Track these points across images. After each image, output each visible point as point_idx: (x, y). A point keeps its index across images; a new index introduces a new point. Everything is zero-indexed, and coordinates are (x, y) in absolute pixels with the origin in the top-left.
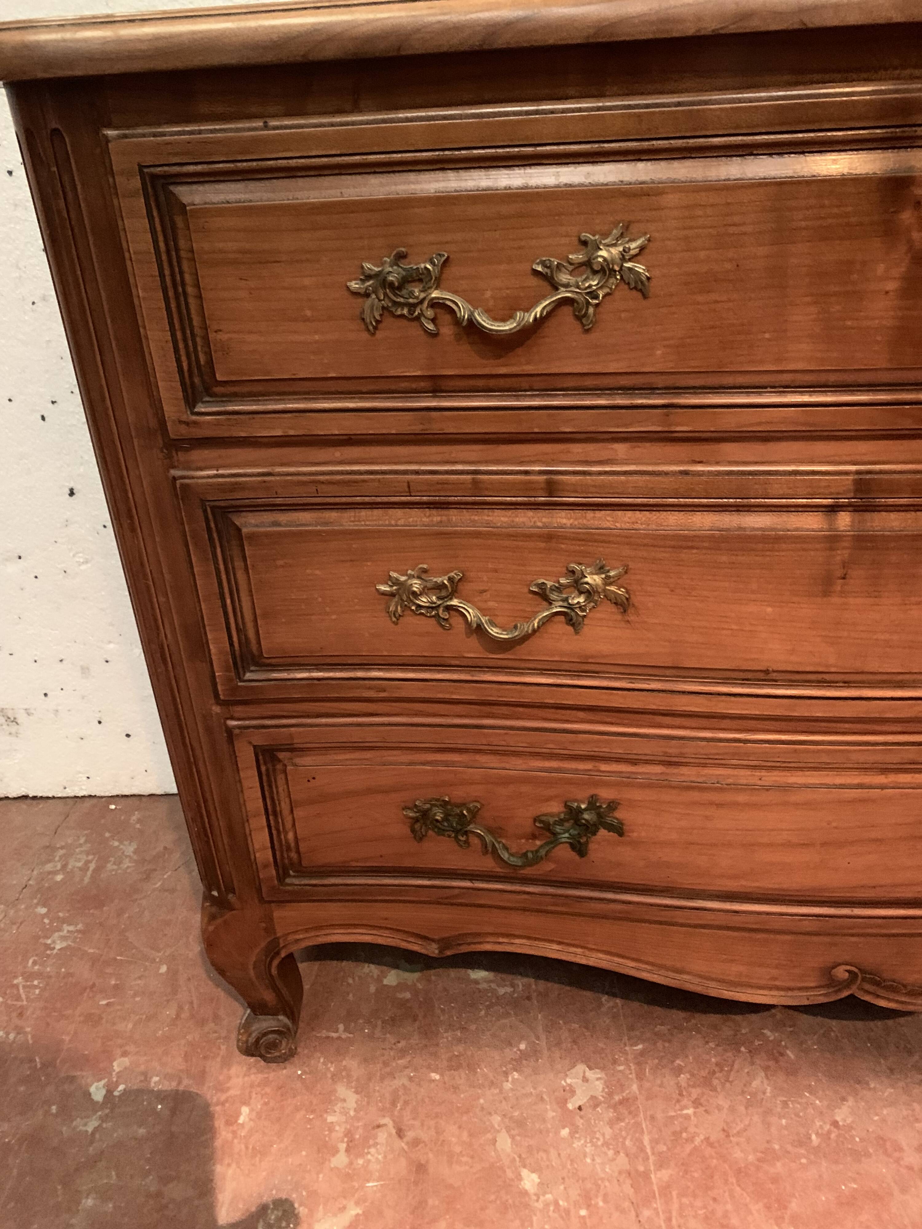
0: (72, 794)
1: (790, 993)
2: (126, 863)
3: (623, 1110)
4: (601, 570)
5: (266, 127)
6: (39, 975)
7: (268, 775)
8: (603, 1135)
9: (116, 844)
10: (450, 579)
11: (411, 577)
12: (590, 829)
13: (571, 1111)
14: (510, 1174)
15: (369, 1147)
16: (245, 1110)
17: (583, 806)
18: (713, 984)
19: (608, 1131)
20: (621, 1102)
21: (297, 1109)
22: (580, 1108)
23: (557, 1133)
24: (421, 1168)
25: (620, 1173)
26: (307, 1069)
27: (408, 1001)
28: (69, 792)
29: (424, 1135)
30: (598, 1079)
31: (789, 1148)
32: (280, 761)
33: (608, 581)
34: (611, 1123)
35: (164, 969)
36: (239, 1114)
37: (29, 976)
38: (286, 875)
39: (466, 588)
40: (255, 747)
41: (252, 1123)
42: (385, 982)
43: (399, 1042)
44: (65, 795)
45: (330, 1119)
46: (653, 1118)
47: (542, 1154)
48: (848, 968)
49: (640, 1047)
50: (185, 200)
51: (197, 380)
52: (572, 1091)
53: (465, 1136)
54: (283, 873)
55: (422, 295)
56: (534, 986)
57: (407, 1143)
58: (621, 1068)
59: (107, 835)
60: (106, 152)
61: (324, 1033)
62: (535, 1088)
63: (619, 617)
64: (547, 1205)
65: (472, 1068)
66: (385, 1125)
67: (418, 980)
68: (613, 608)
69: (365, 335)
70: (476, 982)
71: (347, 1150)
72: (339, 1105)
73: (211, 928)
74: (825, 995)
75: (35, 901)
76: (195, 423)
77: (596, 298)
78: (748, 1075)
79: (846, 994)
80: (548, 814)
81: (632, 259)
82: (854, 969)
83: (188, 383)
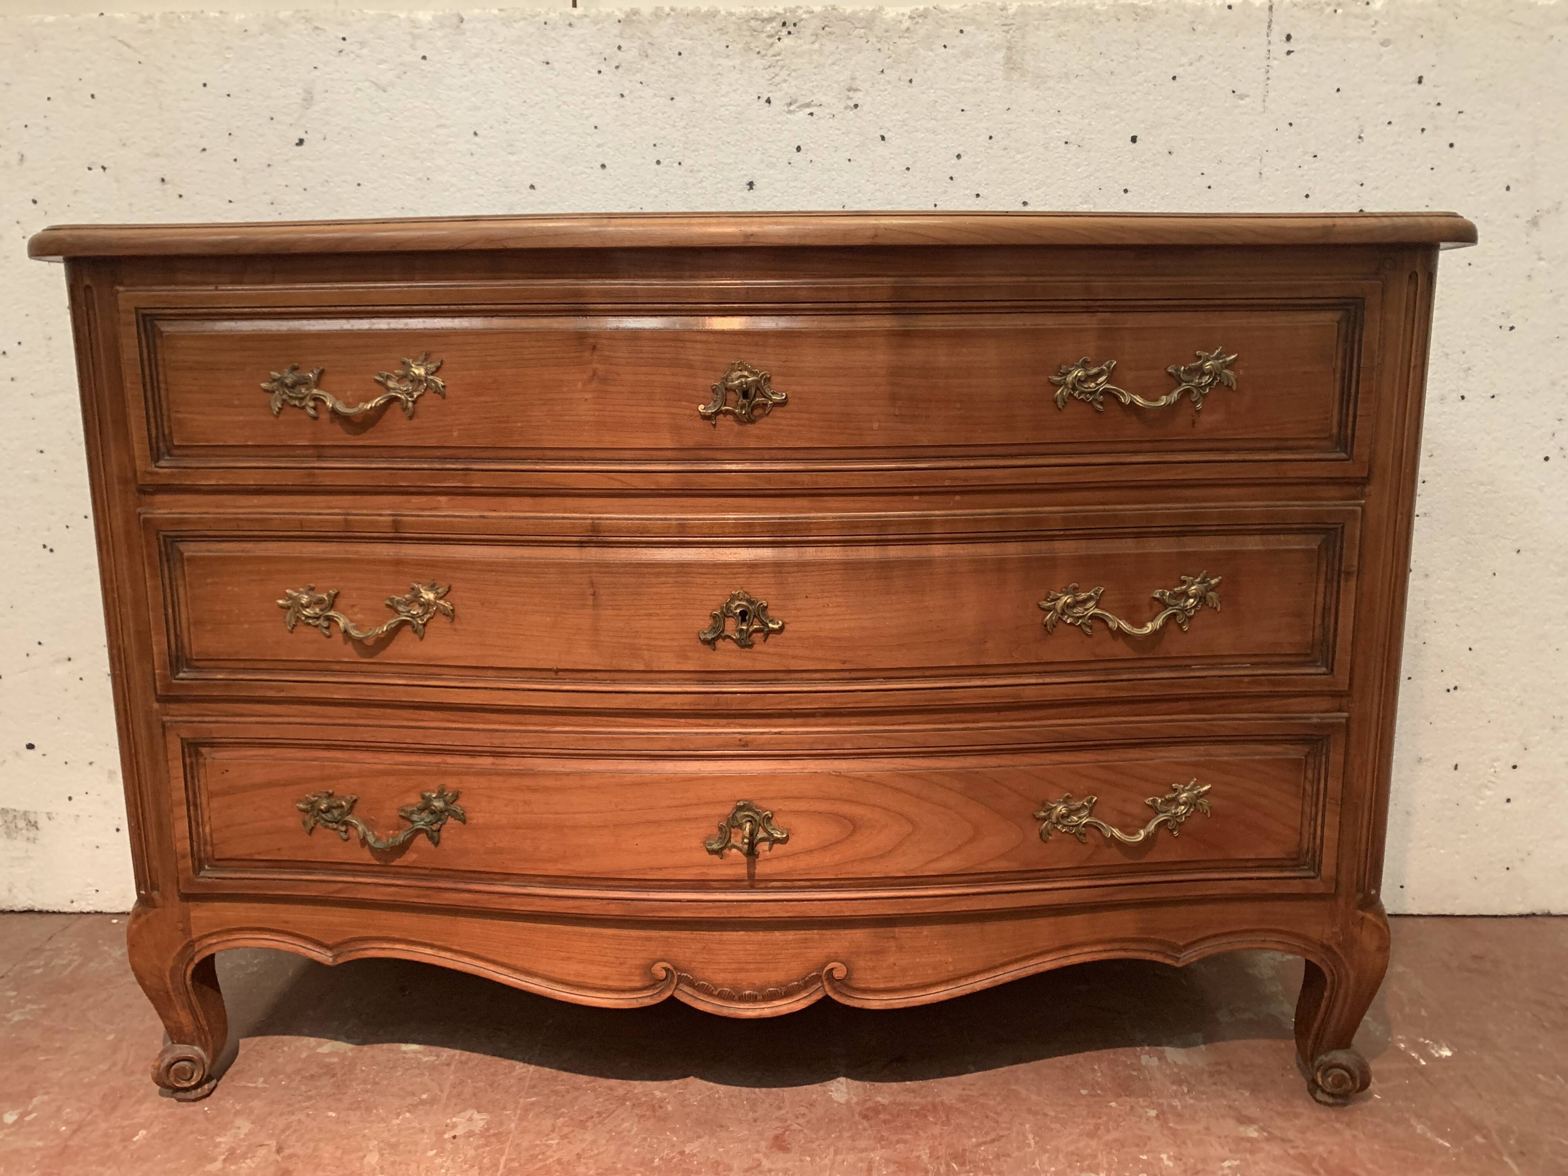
0: (78, 910)
1: (623, 996)
2: (111, 962)
3: (493, 1139)
4: (432, 587)
7: (192, 768)
8: (466, 1156)
9: (106, 948)
10: (329, 595)
11: (301, 593)
12: (439, 815)
13: (446, 1140)
15: (246, 1158)
16: (143, 1132)
17: (434, 795)
19: (471, 1153)
20: (494, 1135)
21: (192, 1133)
22: (454, 1137)
23: (425, 1151)
26: (213, 1107)
27: (333, 1064)
28: (76, 907)
29: (300, 1152)
30: (481, 1119)
32: (202, 755)
33: (438, 596)
34: (477, 1148)
35: (111, 1037)
36: (135, 1134)
38: (201, 868)
39: (341, 602)
40: (182, 739)
41: (145, 1141)
42: (320, 1049)
43: (310, 1091)
44: (70, 910)
45: (218, 1140)
46: (518, 1145)
47: (402, 1167)
48: (665, 964)
49: (534, 1099)
50: (162, 329)
51: (161, 445)
52: (454, 1126)
53: (338, 1153)
54: (198, 866)
55: (307, 392)
56: (457, 1058)
57: (283, 1157)
58: (508, 1113)
59: (100, 942)
61: (243, 1083)
62: (420, 1124)
63: (448, 626)
65: (368, 1109)
66: (268, 1145)
67: (352, 1050)
68: (443, 617)
69: (272, 418)
70: (405, 1052)
71: (225, 1160)
72: (233, 1131)
73: (135, 926)
75: (8, 987)
76: (157, 474)
77: (412, 397)
78: (622, 1119)
79: (668, 994)
80: (408, 805)
81: (432, 374)
82: (669, 966)
83: (154, 446)
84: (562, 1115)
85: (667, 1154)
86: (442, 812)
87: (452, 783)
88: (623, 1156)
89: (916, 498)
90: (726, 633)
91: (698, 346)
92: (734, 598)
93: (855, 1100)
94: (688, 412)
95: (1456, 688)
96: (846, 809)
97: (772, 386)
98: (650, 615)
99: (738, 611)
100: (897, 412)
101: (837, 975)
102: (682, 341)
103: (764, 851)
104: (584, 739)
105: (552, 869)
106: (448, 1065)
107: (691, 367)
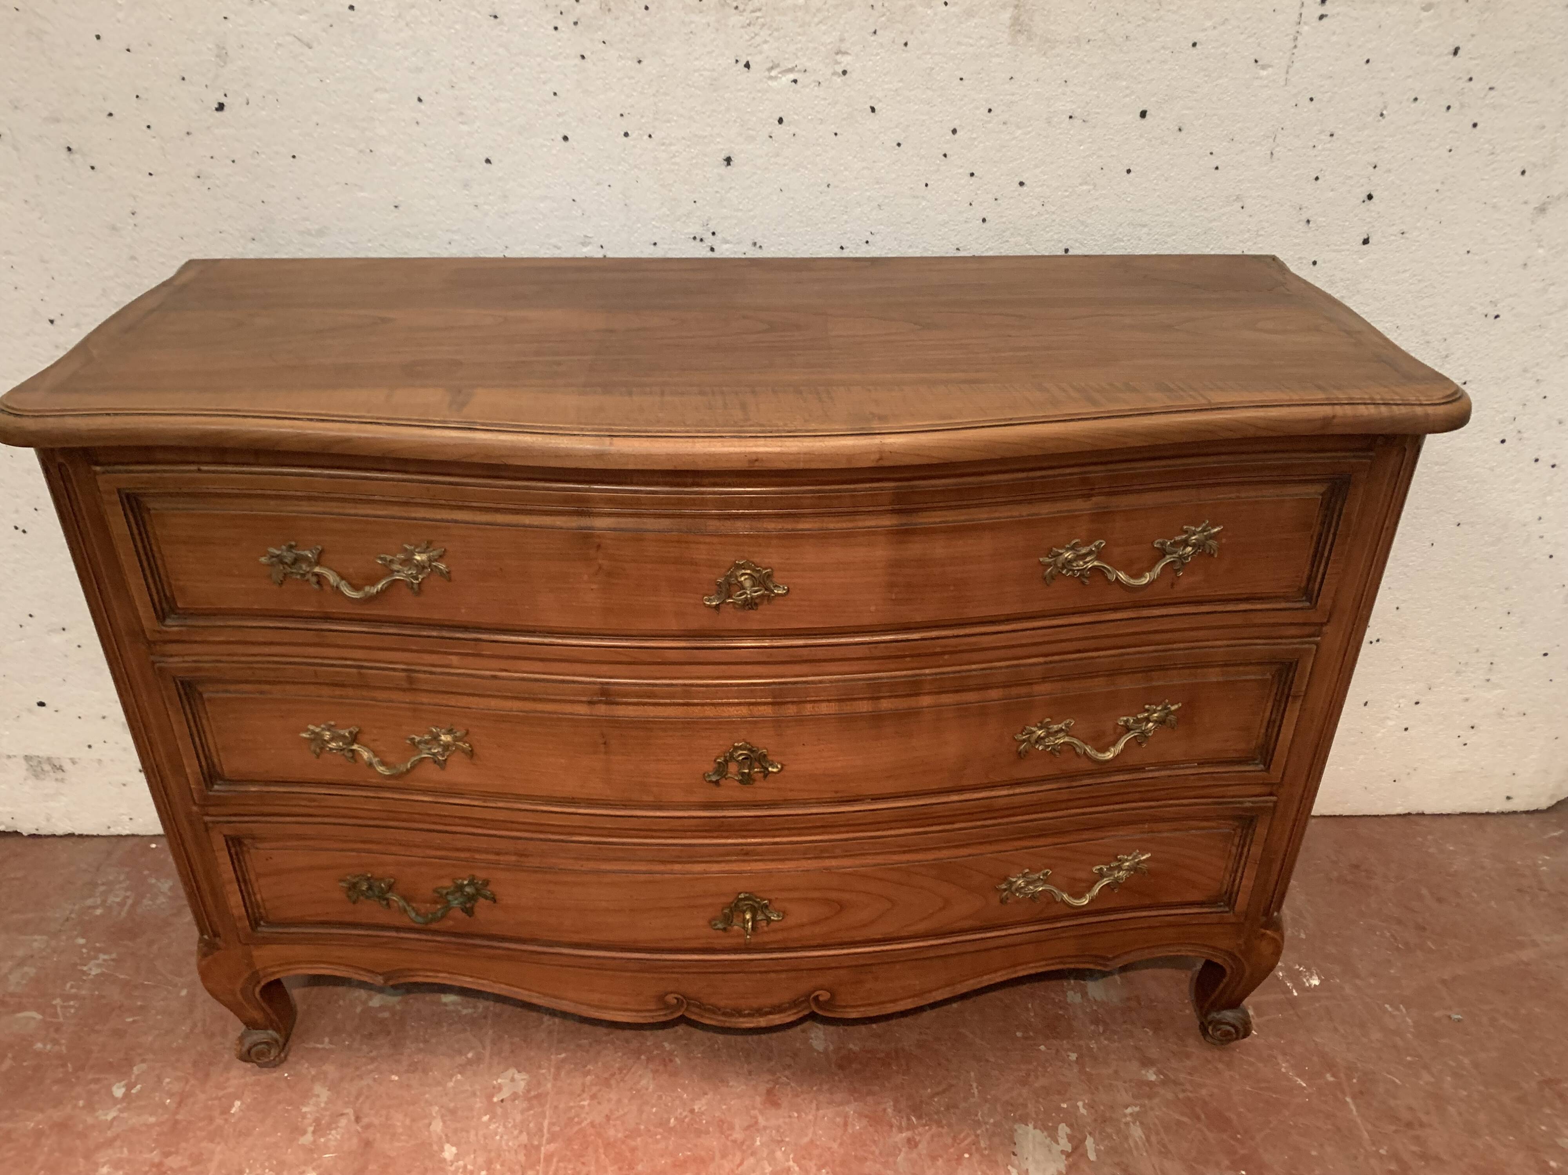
0: (116, 833)
1: (639, 1015)
2: (162, 899)
3: (535, 1102)
4: (450, 732)
5: (199, 470)
6: (75, 997)
7: (237, 854)
8: (514, 1120)
9: (153, 881)
10: (350, 733)
11: (323, 729)
12: (472, 898)
13: (495, 1103)
14: (435, 1147)
15: (331, 1130)
16: (238, 1103)
17: (466, 882)
18: (585, 1007)
19: (519, 1118)
20: (536, 1097)
21: (279, 1102)
22: (502, 1101)
23: (480, 1118)
24: (368, 1144)
25: (519, 1146)
27: (386, 1019)
28: (114, 831)
29: (376, 1121)
30: (522, 1080)
31: (652, 1128)
32: (245, 845)
33: (456, 739)
34: (522, 1112)
35: (184, 993)
36: (231, 1106)
37: (67, 998)
38: (258, 924)
39: (364, 738)
40: (225, 836)
41: (241, 1114)
42: (371, 1004)
43: (371, 1052)
44: (108, 834)
45: (304, 1109)
46: (556, 1107)
47: (464, 1134)
48: (676, 996)
49: (563, 1055)
50: (150, 506)
51: (165, 605)
52: (500, 1088)
53: (408, 1121)
54: (255, 923)
55: (308, 569)
56: (492, 1009)
57: (362, 1127)
58: (544, 1071)
59: (146, 872)
60: (95, 481)
61: (311, 1045)
62: (471, 1086)
63: (468, 762)
64: (457, 1168)
65: (425, 1071)
66: (347, 1114)
67: (399, 1002)
68: (463, 755)
69: (275, 587)
70: (445, 1004)
71: (314, 1132)
72: (314, 1099)
73: (204, 963)
74: (665, 1015)
75: (75, 933)
76: (164, 631)
77: (417, 579)
78: (640, 1076)
79: (680, 1014)
80: (442, 888)
81: (436, 560)
82: (679, 996)
83: (158, 608)
84: (588, 1073)
85: (681, 1114)
86: (473, 895)
87: (481, 875)
88: (644, 1116)
89: (908, 659)
90: (729, 775)
91: (702, 546)
92: (737, 749)
93: (831, 1048)
94: (692, 601)
95: (1378, 641)
96: (834, 895)
97: (774, 580)
98: (658, 760)
99: (741, 758)
100: (894, 597)
101: (821, 999)
102: (686, 542)
103: (762, 927)
104: (600, 849)
105: (576, 938)
106: (485, 1017)
107: (696, 564)
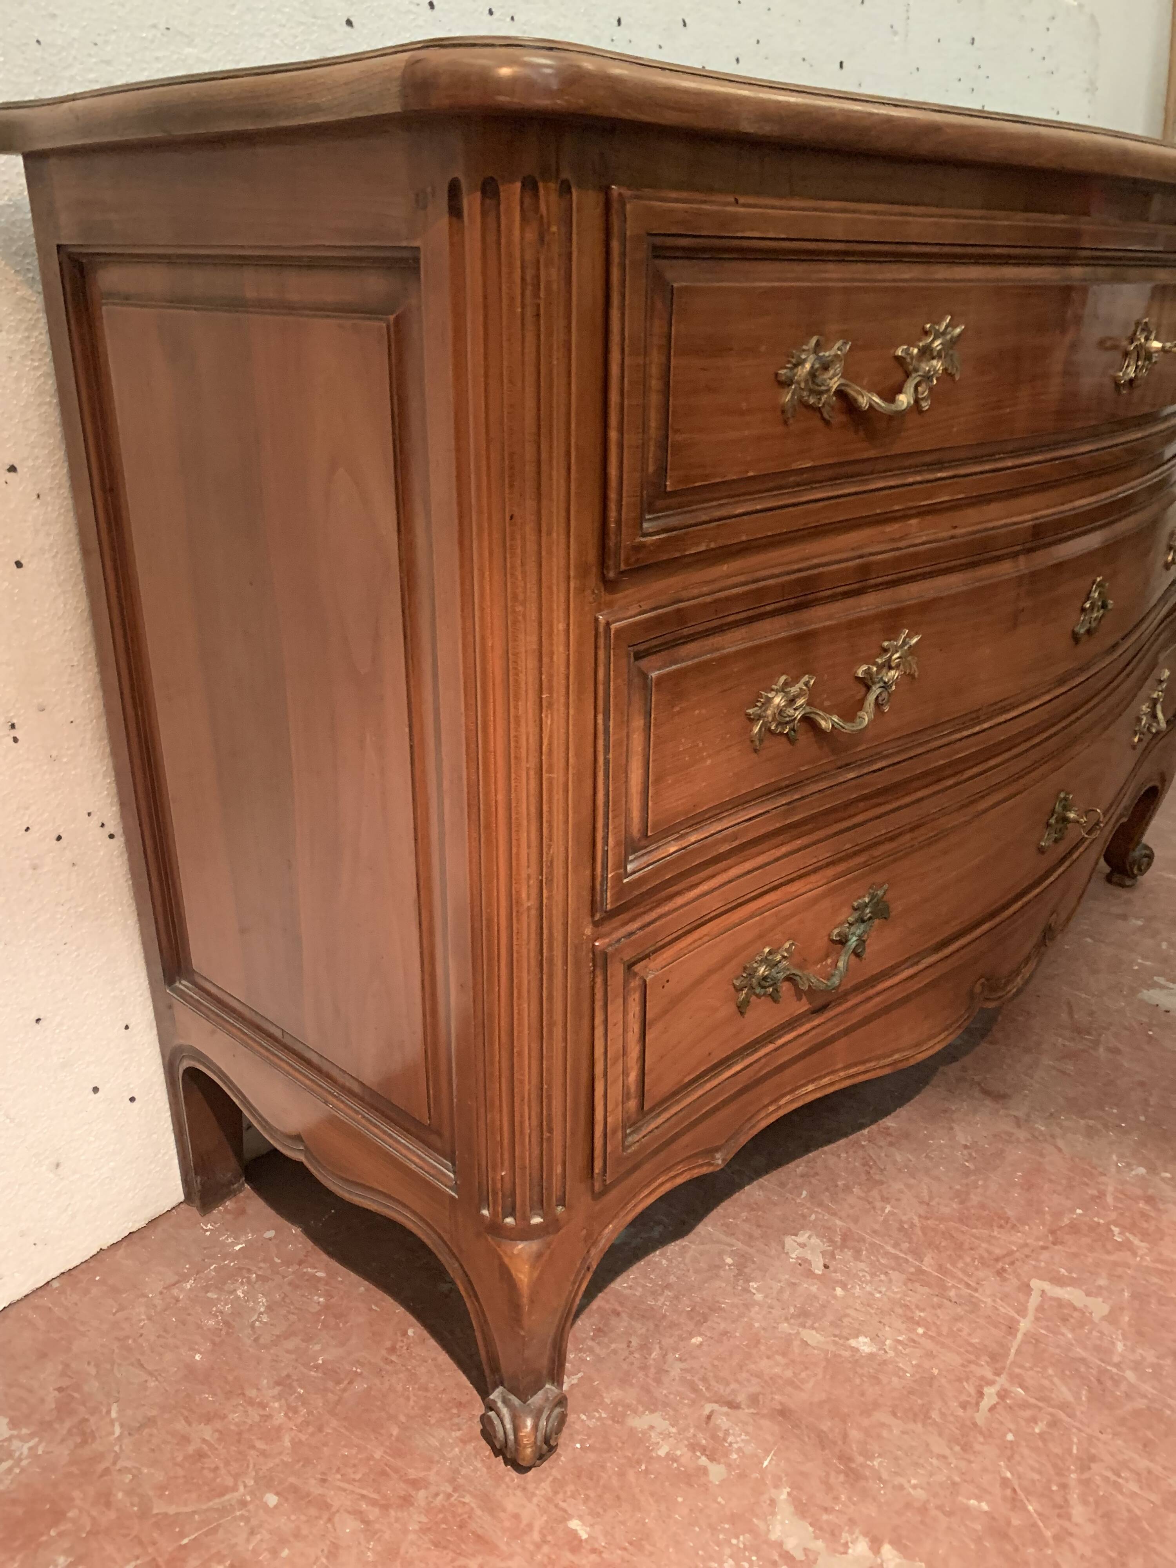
3: (852, 1244)
8: (863, 1270)
13: (823, 1274)
14: (847, 1354)
15: (725, 1440)
16: (574, 1524)
19: (862, 1265)
20: (844, 1240)
21: (622, 1474)
22: (826, 1267)
23: (835, 1297)
24: (784, 1413)
25: (905, 1284)
26: (580, 1437)
29: (754, 1389)
30: (809, 1237)
31: (964, 1181)
34: (857, 1259)
36: (574, 1534)
41: (598, 1528)
45: (661, 1452)
46: (875, 1232)
47: (846, 1321)
48: (982, 980)
49: (804, 1193)
52: (805, 1261)
53: (780, 1359)
57: (749, 1407)
58: (813, 1217)
62: (780, 1281)
64: (895, 1349)
65: (716, 1308)
66: (712, 1412)
71: (712, 1459)
72: (653, 1434)
79: (979, 1006)
81: (953, 346)
84: (848, 1187)
85: (963, 1155)
88: (945, 1179)
94: (1109, 381)
